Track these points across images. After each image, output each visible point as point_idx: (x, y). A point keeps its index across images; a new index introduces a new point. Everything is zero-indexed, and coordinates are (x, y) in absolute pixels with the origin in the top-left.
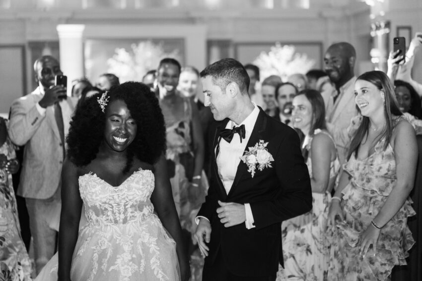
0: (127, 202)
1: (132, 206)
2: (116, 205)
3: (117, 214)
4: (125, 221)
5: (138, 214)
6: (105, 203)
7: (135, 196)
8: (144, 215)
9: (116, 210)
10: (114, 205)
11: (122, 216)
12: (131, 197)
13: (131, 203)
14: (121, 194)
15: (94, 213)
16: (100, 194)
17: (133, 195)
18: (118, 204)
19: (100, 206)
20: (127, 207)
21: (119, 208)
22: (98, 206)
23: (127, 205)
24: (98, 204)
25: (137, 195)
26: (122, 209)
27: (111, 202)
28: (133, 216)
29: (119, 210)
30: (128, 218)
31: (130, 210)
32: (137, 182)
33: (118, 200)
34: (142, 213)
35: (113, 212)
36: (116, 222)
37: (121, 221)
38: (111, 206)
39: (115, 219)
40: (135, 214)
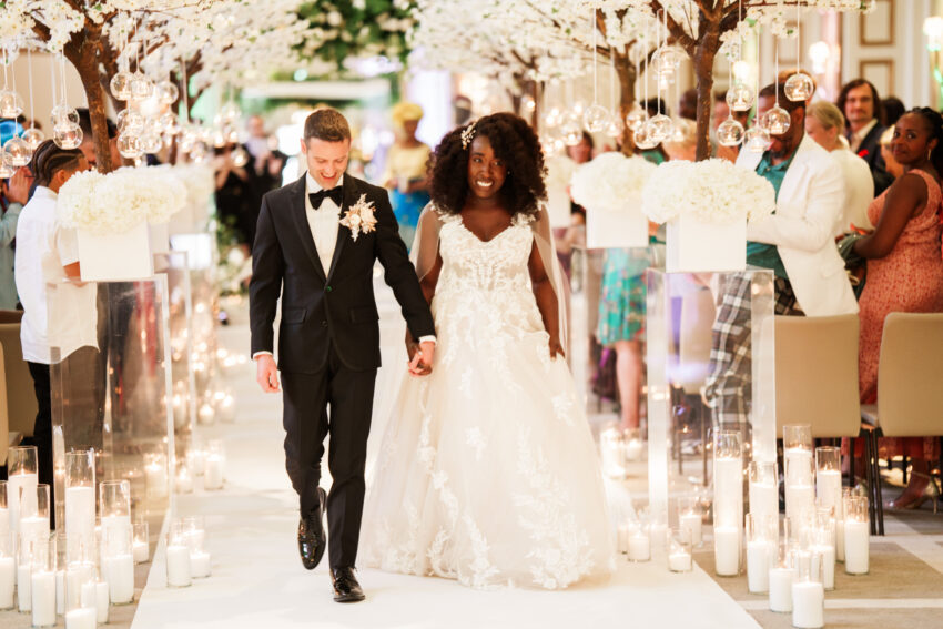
0: (496, 263)
1: (502, 270)
3: (483, 277)
4: (491, 287)
5: (508, 282)
6: (470, 261)
8: (514, 284)
9: (482, 270)
10: (481, 266)
11: (489, 281)
12: (501, 257)
13: (500, 266)
15: (455, 274)
16: (465, 248)
18: (485, 266)
19: (464, 264)
20: (495, 270)
21: (485, 270)
22: (461, 266)
23: (496, 267)
24: (461, 261)
26: (490, 272)
27: (478, 262)
28: (502, 283)
29: (485, 273)
31: (498, 274)
32: (511, 239)
33: (485, 260)
34: (511, 281)
35: (478, 274)
36: (481, 286)
37: (486, 286)
38: (476, 266)
39: (480, 283)
40: (505, 280)
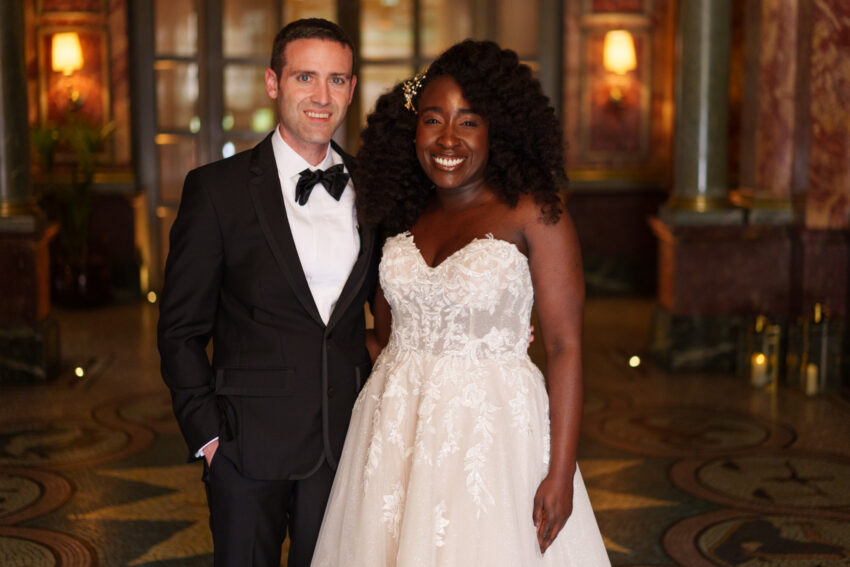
0: (447, 307)
1: (458, 319)
2: (427, 308)
3: (427, 330)
4: (438, 349)
5: (471, 343)
7: (460, 293)
8: (485, 346)
9: (426, 319)
11: (435, 337)
12: (453, 297)
13: (455, 312)
14: (436, 284)
16: (399, 274)
17: (457, 291)
18: (432, 310)
19: (401, 303)
20: (447, 318)
21: (433, 316)
22: (397, 302)
23: (448, 314)
25: (464, 291)
26: (438, 320)
27: (419, 301)
28: (456, 342)
29: (432, 322)
30: (446, 344)
31: (452, 326)
33: (429, 298)
34: (479, 341)
35: (420, 321)
37: (432, 345)
38: (417, 309)
39: (421, 339)
40: (464, 338)
